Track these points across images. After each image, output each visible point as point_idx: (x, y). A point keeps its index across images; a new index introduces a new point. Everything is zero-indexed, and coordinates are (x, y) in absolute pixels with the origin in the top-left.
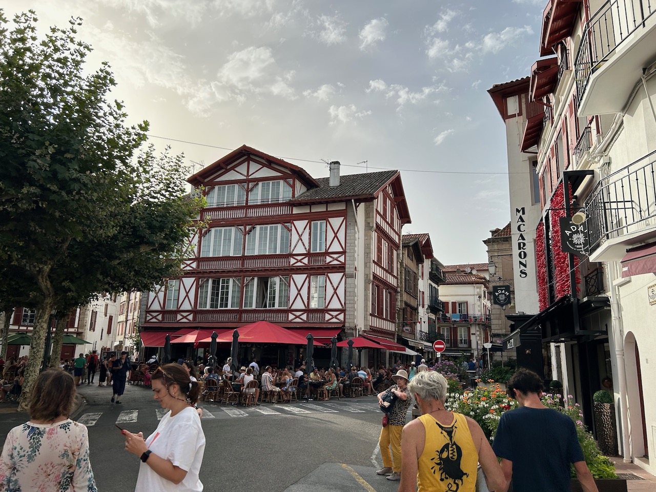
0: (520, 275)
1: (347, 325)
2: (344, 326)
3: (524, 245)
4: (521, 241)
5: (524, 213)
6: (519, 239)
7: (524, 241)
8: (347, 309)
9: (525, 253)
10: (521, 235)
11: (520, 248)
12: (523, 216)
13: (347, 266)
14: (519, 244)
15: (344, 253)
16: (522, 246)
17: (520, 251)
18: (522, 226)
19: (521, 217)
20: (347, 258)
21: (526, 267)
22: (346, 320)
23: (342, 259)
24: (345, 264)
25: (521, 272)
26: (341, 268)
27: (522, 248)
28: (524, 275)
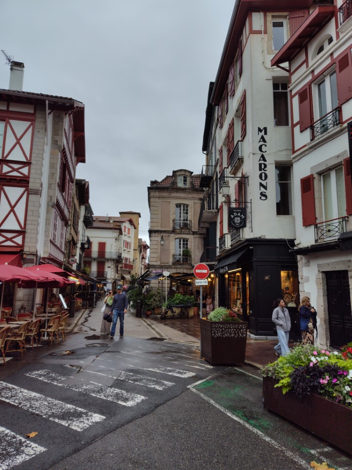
0: (260, 198)
1: (26, 249)
2: (22, 251)
3: (265, 166)
4: (262, 162)
5: (266, 133)
6: (260, 160)
7: (265, 163)
8: (28, 231)
9: (265, 174)
10: (262, 156)
11: (260, 169)
12: (265, 136)
13: (31, 180)
14: (260, 165)
15: (27, 164)
16: (263, 167)
18: (263, 147)
19: (262, 137)
20: (32, 171)
21: (266, 189)
22: (26, 244)
23: (25, 171)
24: (28, 177)
25: (261, 193)
26: (23, 182)
27: (263, 169)
28: (263, 198)
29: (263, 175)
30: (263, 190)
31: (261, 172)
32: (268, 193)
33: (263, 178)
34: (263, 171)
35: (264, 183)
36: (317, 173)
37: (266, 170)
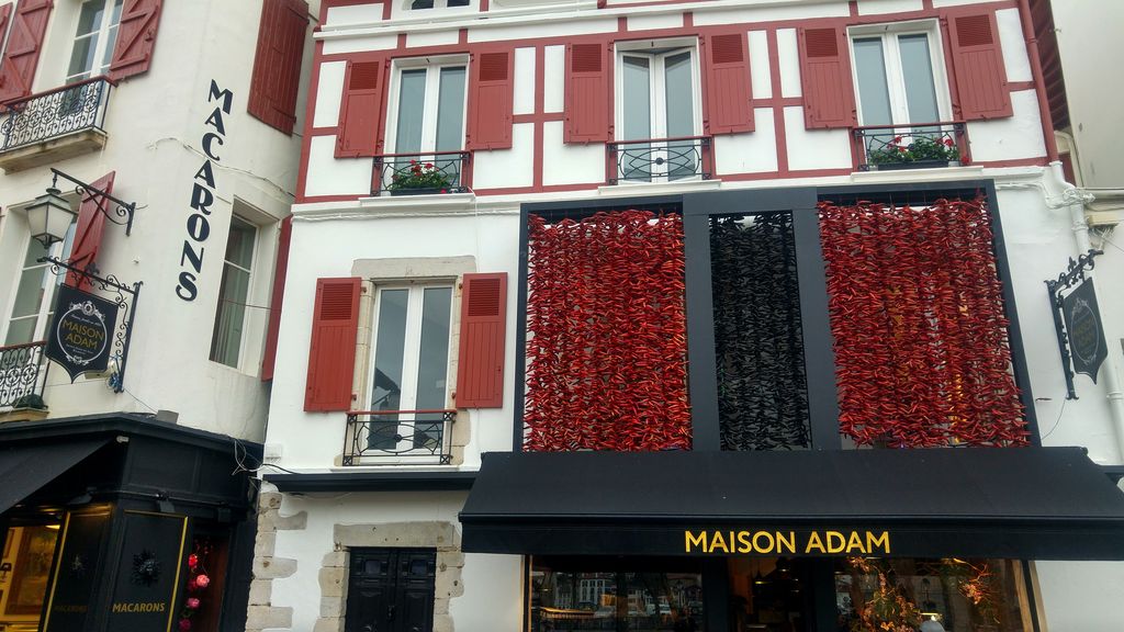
0: (178, 288)
3: (209, 200)
4: (203, 183)
5: (227, 108)
6: (198, 175)
7: (209, 188)
9: (205, 222)
10: (207, 167)
11: (195, 203)
12: (223, 113)
14: (198, 189)
16: (202, 200)
17: (194, 211)
18: (214, 141)
19: (217, 114)
21: (198, 270)
25: (183, 276)
27: (203, 206)
28: (185, 292)
29: (199, 222)
30: (189, 267)
32: (200, 282)
33: (197, 235)
34: (200, 212)
35: (196, 247)
36: (371, 280)
37: (208, 213)
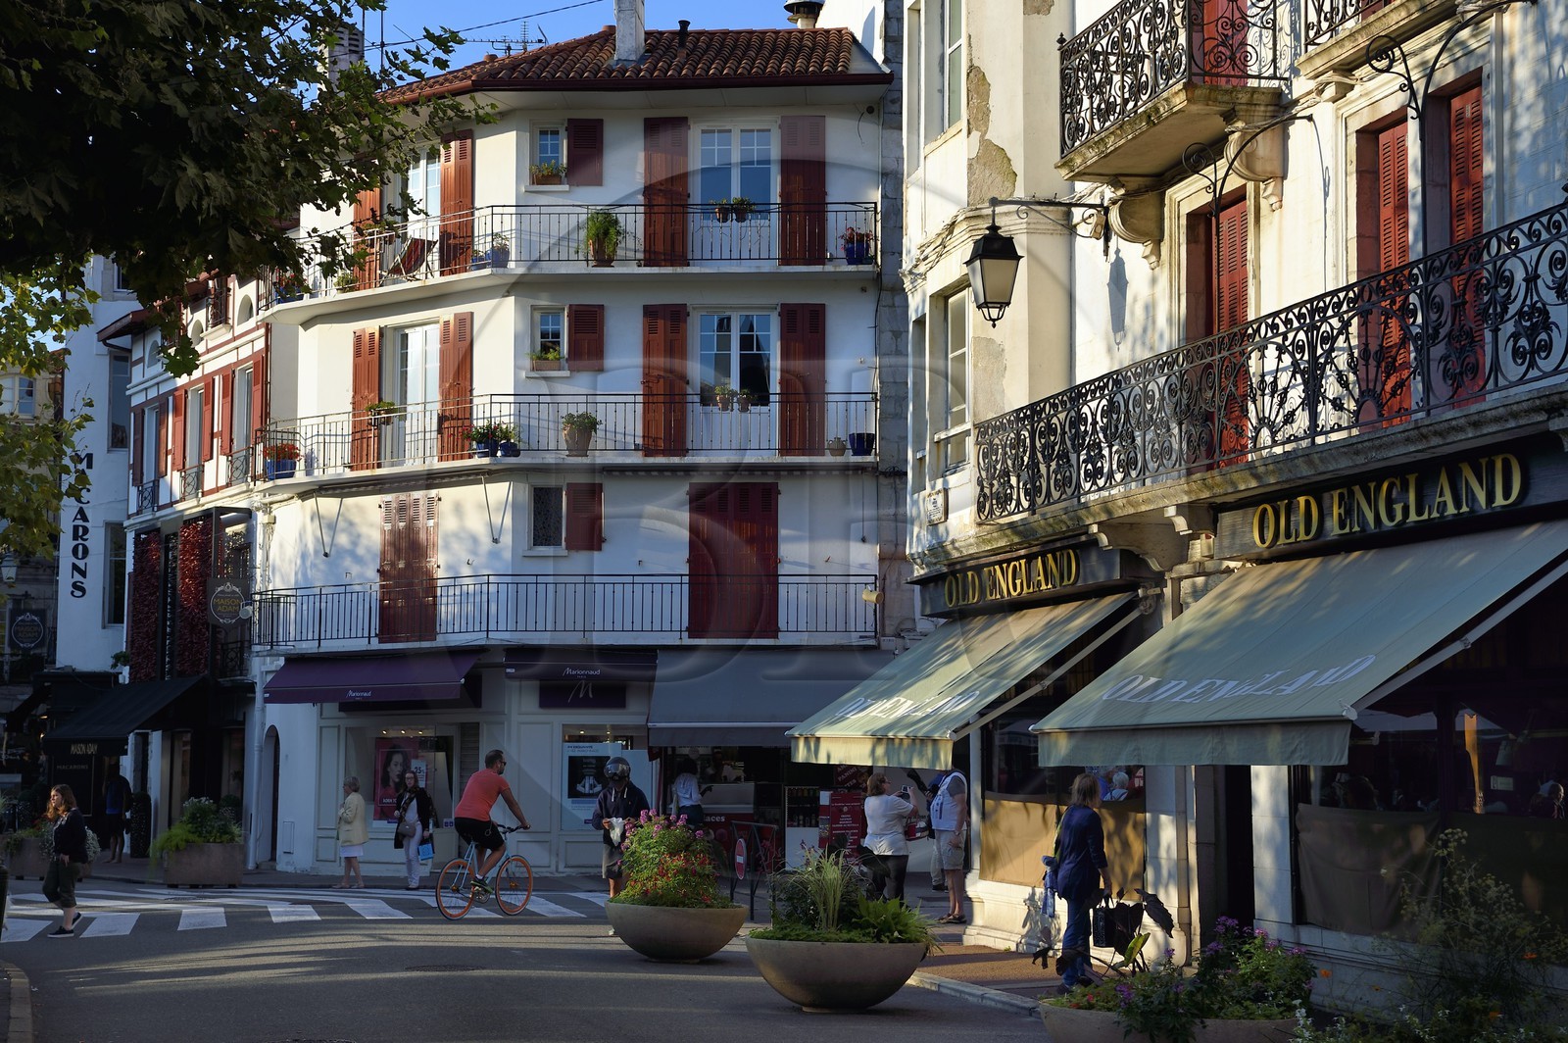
0: (72, 593)
3: (86, 530)
4: (80, 522)
5: (90, 466)
6: (75, 519)
7: (85, 524)
9: (85, 547)
10: (81, 511)
11: (75, 537)
14: (76, 528)
16: (80, 534)
21: (85, 577)
25: (74, 585)
27: (81, 537)
28: (79, 593)
29: (81, 547)
30: (78, 577)
31: (76, 542)
32: (87, 583)
33: (80, 555)
34: (80, 541)
35: (81, 564)
37: (86, 540)
